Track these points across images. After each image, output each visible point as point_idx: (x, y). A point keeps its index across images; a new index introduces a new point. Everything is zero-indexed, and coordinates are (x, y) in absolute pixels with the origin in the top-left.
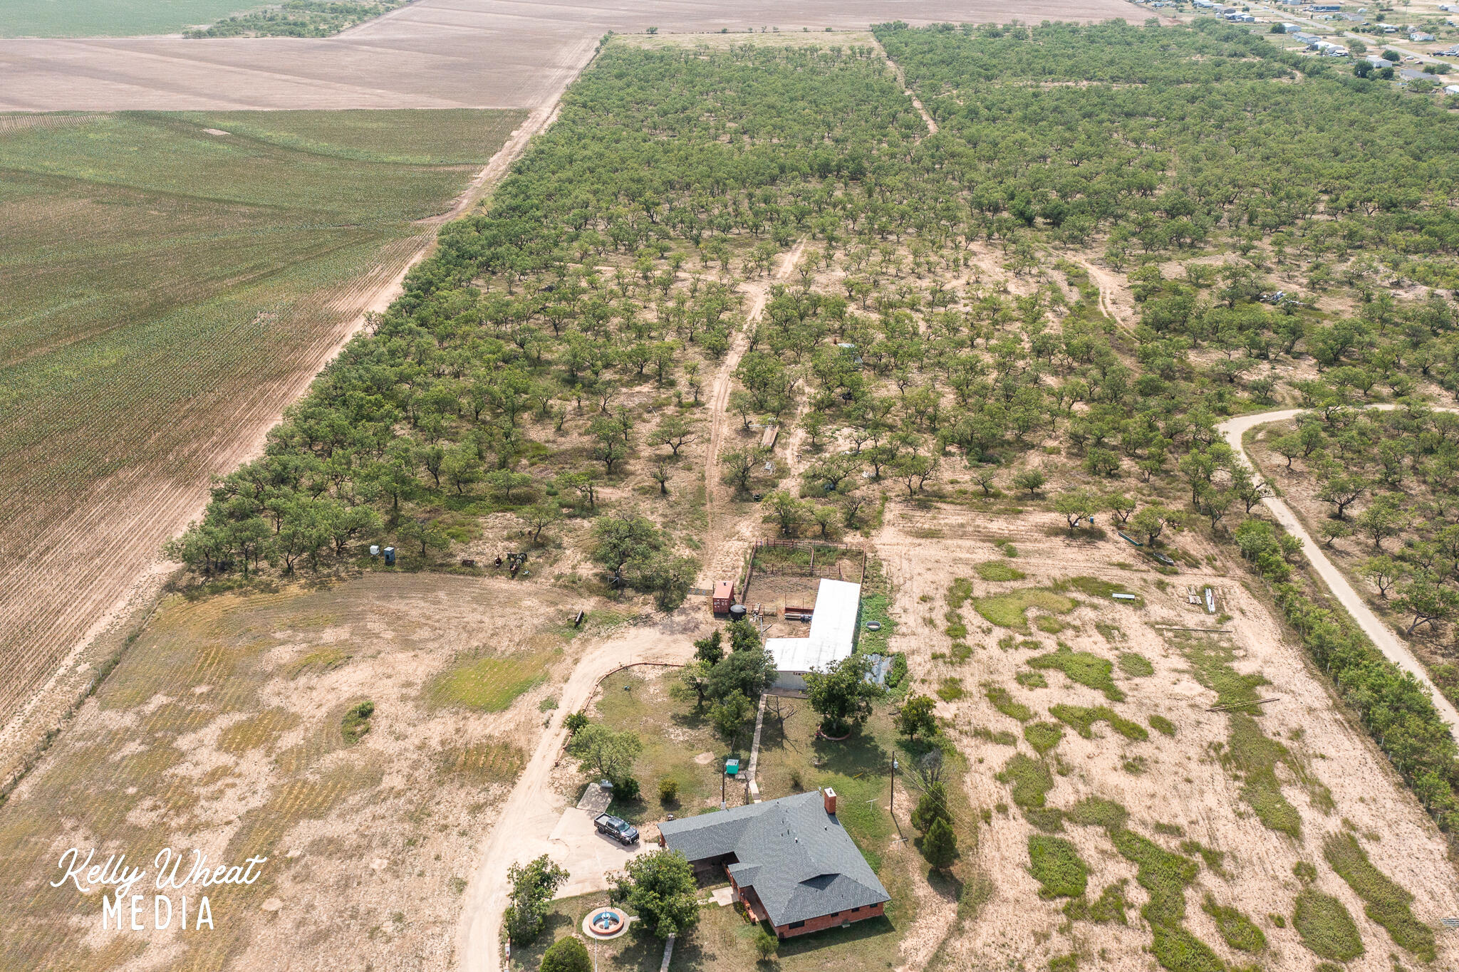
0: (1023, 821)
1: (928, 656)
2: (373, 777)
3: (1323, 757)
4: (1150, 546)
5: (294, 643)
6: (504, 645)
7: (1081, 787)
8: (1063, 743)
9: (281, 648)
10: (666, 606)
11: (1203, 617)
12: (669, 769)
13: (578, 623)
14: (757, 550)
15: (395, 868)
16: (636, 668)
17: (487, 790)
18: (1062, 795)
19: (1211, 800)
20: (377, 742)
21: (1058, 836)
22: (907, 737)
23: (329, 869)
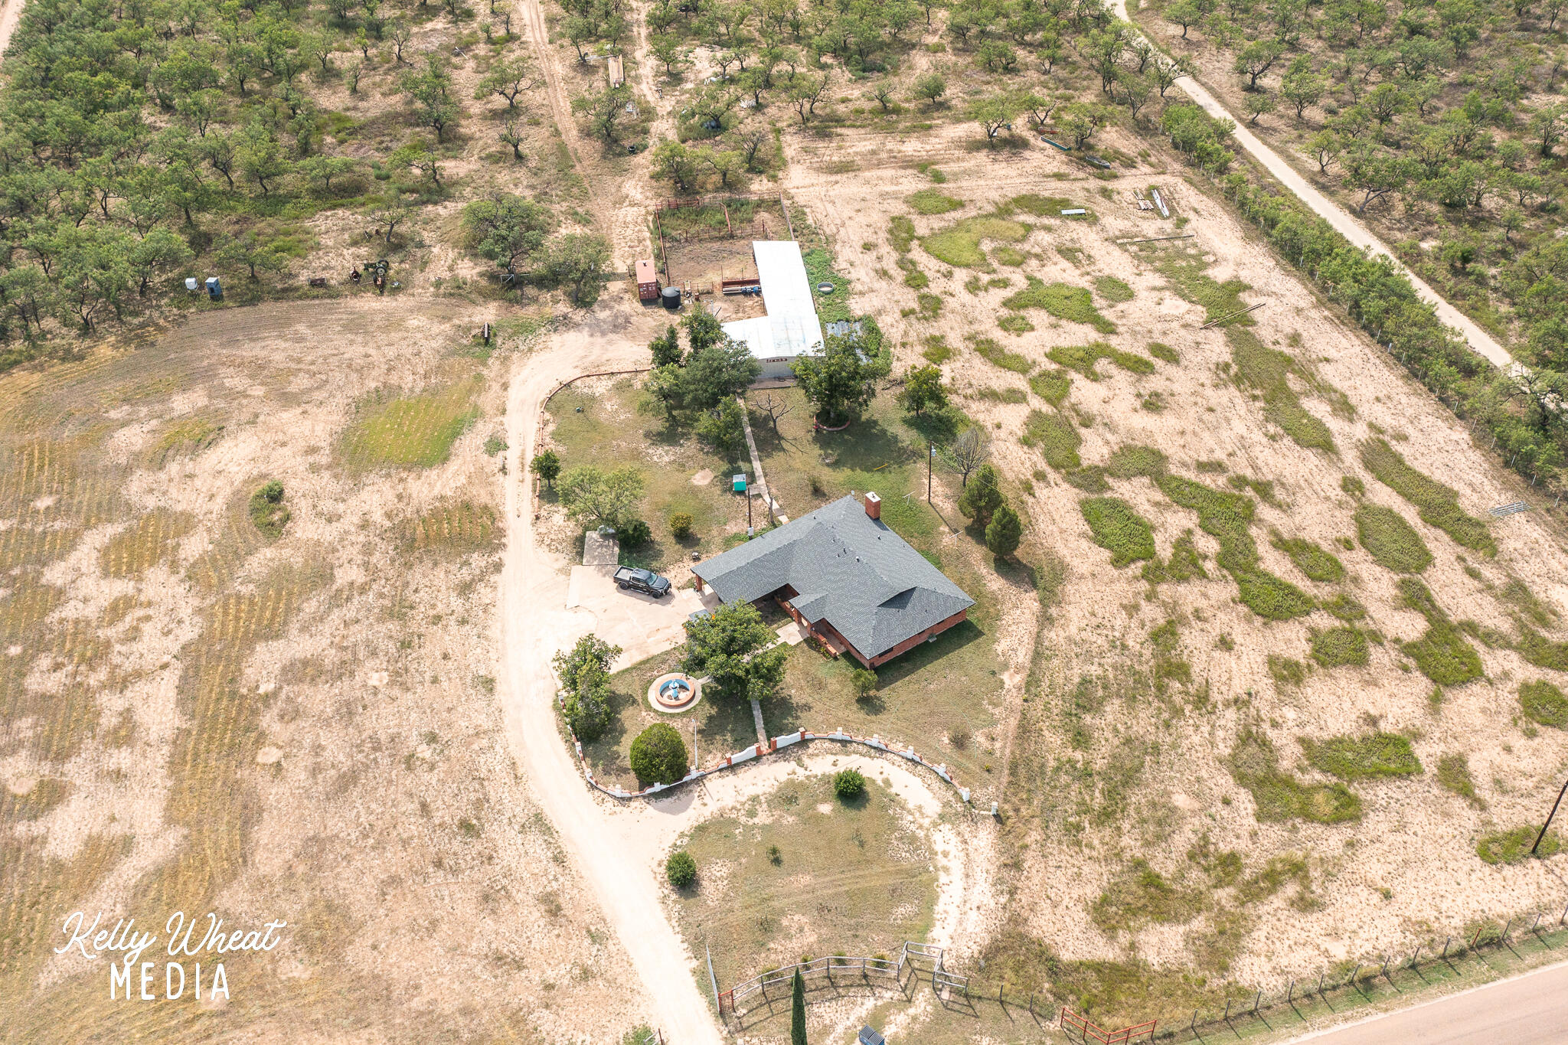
0: (1065, 486)
1: (898, 315)
2: (321, 575)
3: (1327, 360)
4: (1079, 149)
5: (139, 421)
6: (409, 381)
7: (1109, 436)
8: (1073, 390)
9: (125, 431)
10: (582, 300)
11: (1159, 223)
12: (669, 499)
13: (487, 340)
14: (659, 215)
15: (399, 678)
16: (578, 383)
17: (467, 563)
18: (1094, 450)
19: (1239, 427)
20: (306, 529)
21: (1107, 495)
22: (913, 413)
23: (320, 698)
